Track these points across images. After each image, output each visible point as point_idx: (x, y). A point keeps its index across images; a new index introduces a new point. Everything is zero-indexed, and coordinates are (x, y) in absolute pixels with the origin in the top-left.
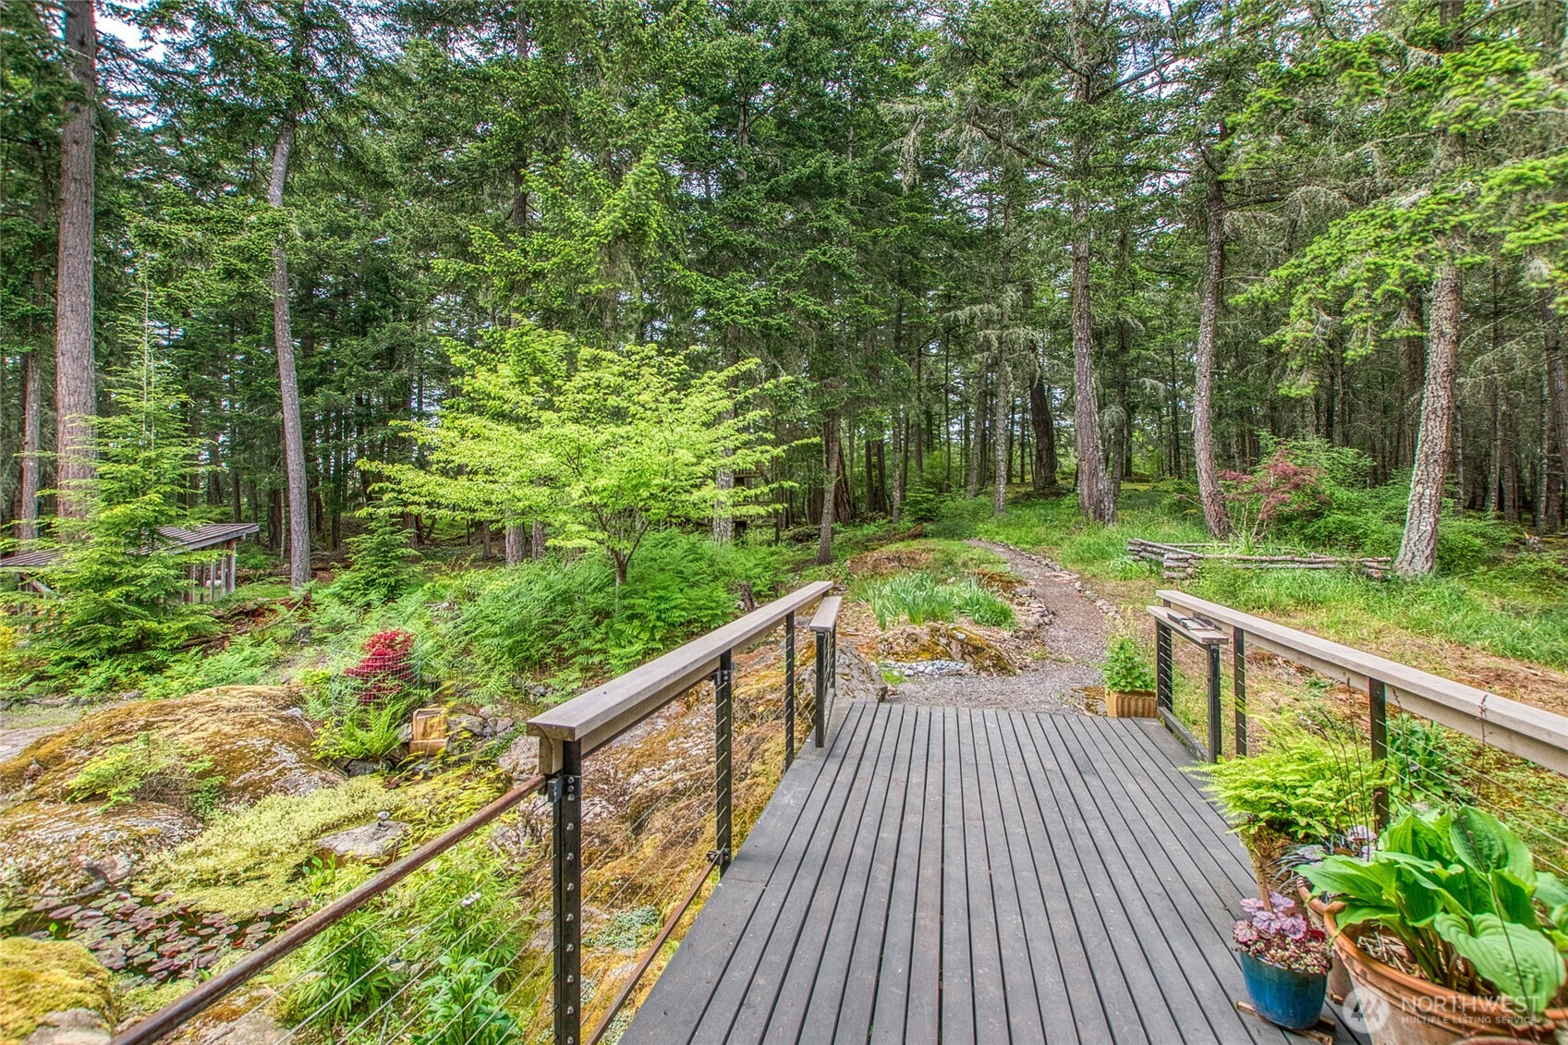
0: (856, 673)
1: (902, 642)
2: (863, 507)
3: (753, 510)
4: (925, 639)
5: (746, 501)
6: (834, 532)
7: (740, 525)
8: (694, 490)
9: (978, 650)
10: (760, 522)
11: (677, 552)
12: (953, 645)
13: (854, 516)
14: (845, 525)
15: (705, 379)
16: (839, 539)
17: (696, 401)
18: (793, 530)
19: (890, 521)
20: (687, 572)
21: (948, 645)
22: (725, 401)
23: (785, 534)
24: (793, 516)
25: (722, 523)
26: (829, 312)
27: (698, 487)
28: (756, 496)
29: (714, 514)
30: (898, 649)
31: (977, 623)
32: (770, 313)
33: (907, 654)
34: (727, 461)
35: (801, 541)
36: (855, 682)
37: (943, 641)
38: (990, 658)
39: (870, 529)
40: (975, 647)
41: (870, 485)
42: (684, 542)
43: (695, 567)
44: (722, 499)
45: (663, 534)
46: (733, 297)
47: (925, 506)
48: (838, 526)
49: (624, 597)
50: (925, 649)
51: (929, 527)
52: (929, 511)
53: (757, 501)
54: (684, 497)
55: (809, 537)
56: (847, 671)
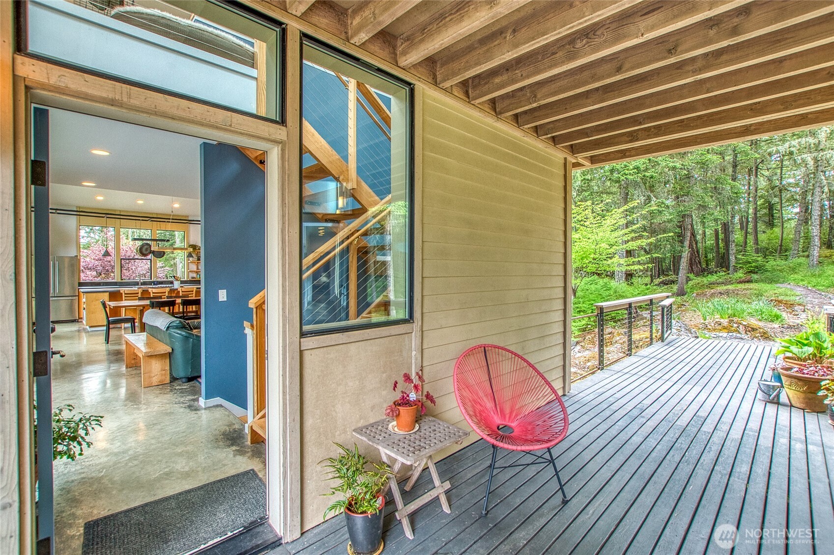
0: (683, 330)
1: (713, 325)
2: (713, 265)
3: (636, 267)
4: (726, 324)
5: (633, 264)
6: (688, 279)
7: (629, 276)
8: (609, 259)
9: (753, 330)
10: (641, 273)
11: (599, 287)
12: (741, 327)
13: (703, 270)
14: (697, 275)
15: (613, 212)
16: (690, 283)
17: (609, 222)
18: (662, 278)
19: (728, 274)
20: (604, 295)
21: (738, 327)
22: (622, 220)
23: (657, 281)
24: (663, 271)
25: (620, 274)
26: (682, 165)
27: (611, 258)
28: (639, 261)
29: (616, 269)
30: (710, 327)
31: (760, 320)
32: (646, 170)
33: (714, 330)
34: (625, 246)
35: (667, 284)
36: (682, 332)
37: (735, 325)
38: (760, 333)
39: (713, 278)
40: (752, 328)
41: (718, 252)
42: (601, 282)
43: (607, 293)
44: (622, 263)
45: (590, 279)
46: (626, 166)
47: (754, 264)
48: (691, 276)
49: (576, 303)
50: (724, 328)
51: (755, 276)
52: (756, 267)
53: (639, 263)
54: (605, 262)
55: (673, 282)
56: (679, 328)
